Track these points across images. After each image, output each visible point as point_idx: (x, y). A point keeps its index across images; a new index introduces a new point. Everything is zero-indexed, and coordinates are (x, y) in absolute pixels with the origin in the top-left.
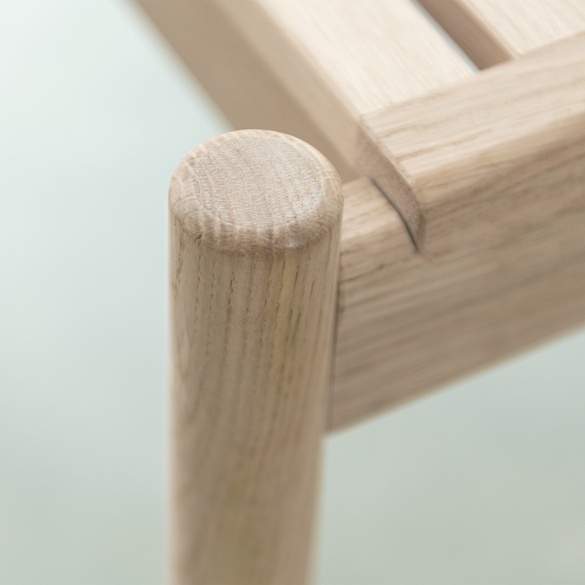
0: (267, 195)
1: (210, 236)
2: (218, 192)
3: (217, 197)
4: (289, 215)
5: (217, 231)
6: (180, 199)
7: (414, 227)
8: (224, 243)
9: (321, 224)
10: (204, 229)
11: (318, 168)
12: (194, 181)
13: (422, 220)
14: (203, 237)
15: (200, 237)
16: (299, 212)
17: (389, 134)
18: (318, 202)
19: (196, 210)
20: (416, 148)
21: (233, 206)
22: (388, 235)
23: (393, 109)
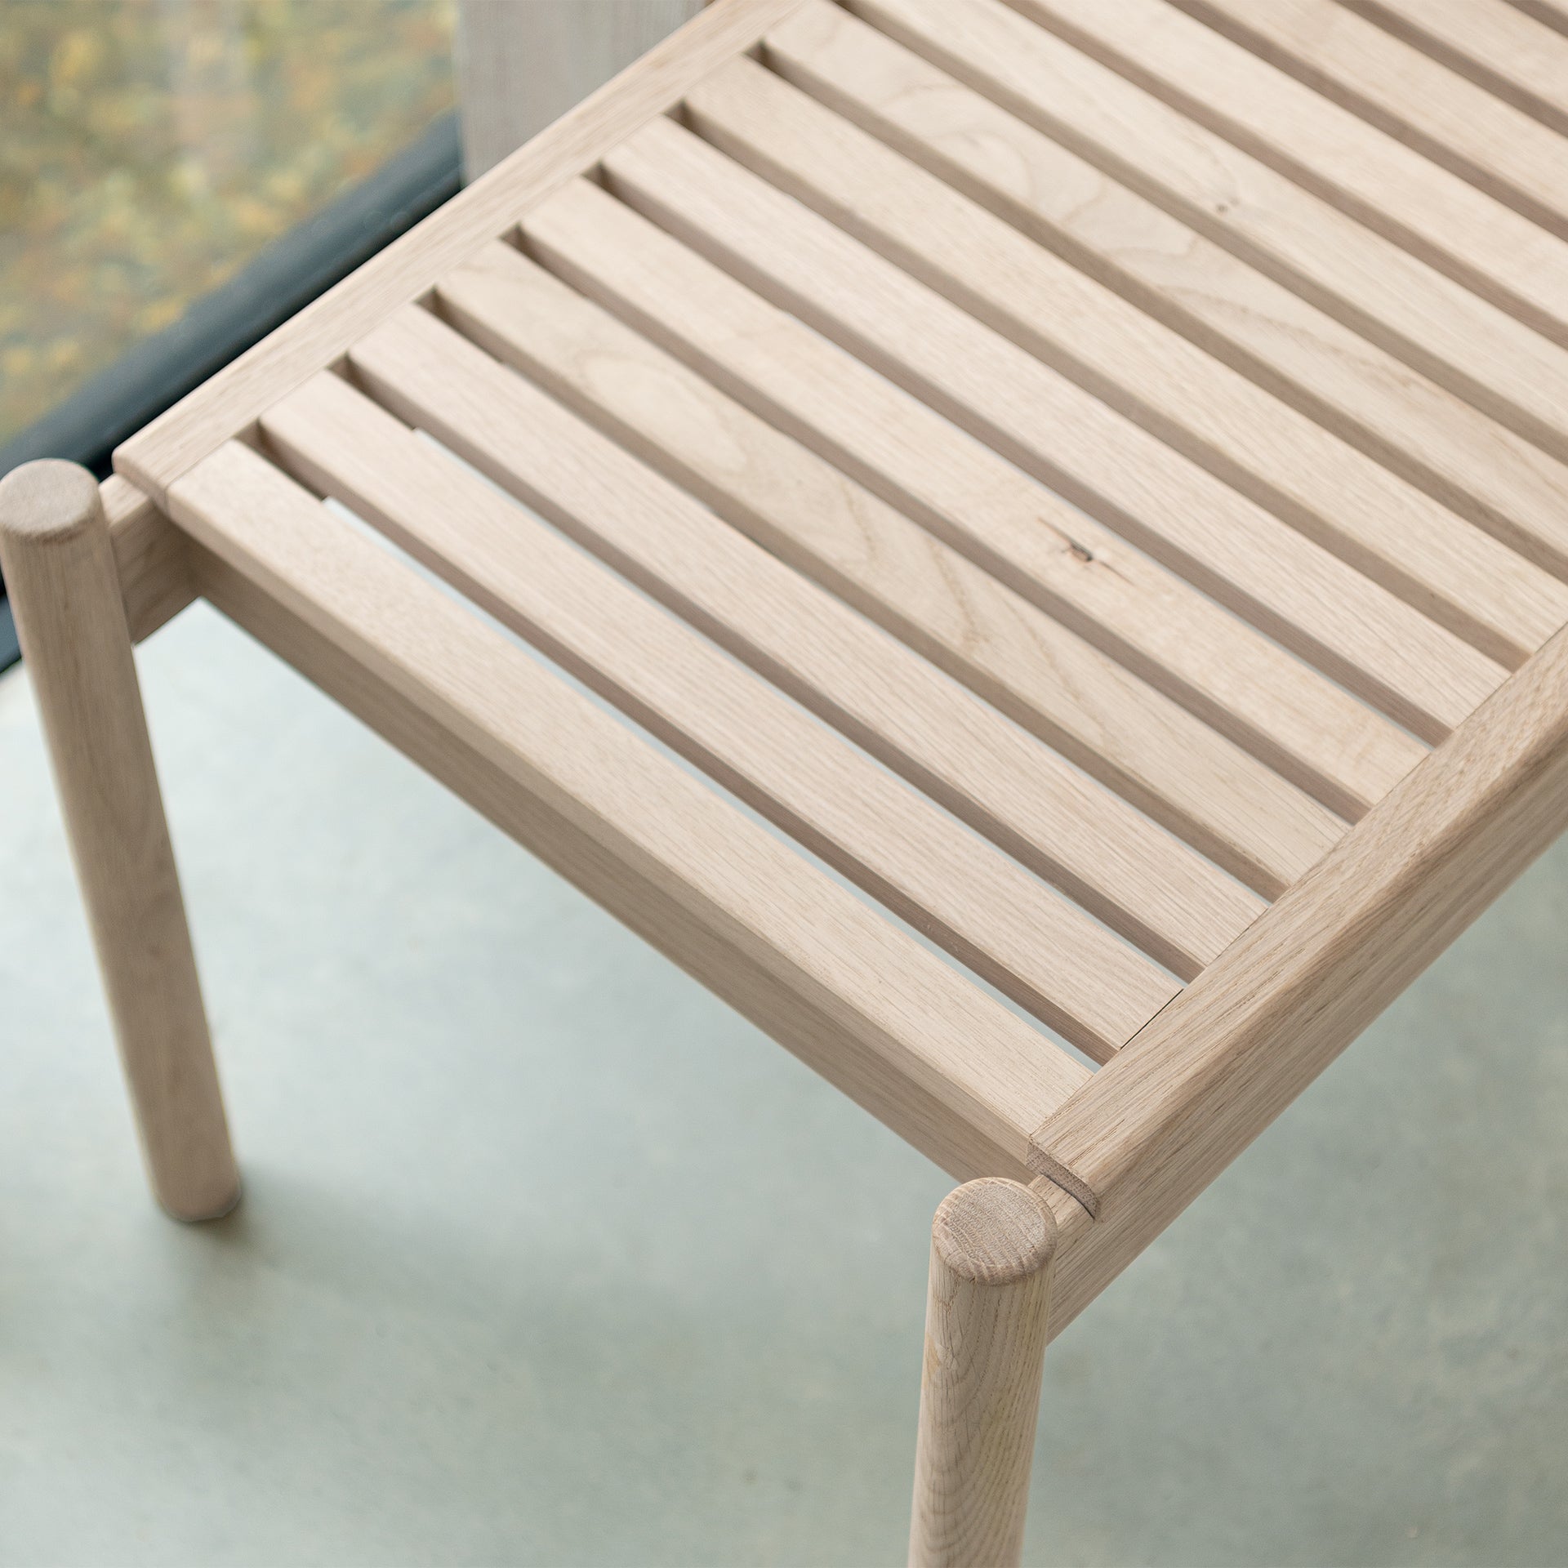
0: (1007, 1235)
1: (982, 1277)
2: (974, 1242)
3: (975, 1246)
4: (1028, 1245)
5: (985, 1272)
6: (950, 1254)
7: (1092, 1208)
8: (992, 1280)
9: (1051, 1245)
10: (975, 1274)
11: (1032, 1201)
12: (954, 1237)
13: (1098, 1203)
14: (976, 1279)
15: (974, 1279)
16: (1034, 1241)
17: (1056, 1145)
18: (1043, 1230)
19: (965, 1261)
20: (1079, 1151)
21: (988, 1251)
22: (1075, 1217)
23: (1049, 1121)
